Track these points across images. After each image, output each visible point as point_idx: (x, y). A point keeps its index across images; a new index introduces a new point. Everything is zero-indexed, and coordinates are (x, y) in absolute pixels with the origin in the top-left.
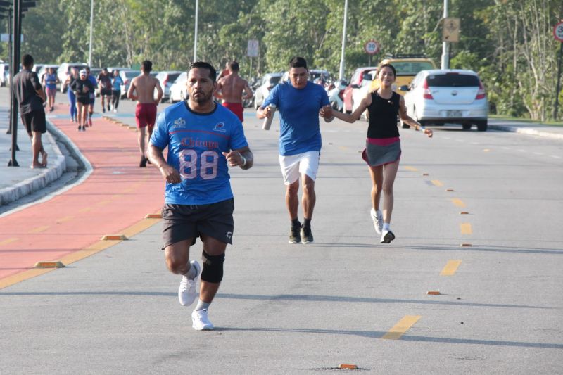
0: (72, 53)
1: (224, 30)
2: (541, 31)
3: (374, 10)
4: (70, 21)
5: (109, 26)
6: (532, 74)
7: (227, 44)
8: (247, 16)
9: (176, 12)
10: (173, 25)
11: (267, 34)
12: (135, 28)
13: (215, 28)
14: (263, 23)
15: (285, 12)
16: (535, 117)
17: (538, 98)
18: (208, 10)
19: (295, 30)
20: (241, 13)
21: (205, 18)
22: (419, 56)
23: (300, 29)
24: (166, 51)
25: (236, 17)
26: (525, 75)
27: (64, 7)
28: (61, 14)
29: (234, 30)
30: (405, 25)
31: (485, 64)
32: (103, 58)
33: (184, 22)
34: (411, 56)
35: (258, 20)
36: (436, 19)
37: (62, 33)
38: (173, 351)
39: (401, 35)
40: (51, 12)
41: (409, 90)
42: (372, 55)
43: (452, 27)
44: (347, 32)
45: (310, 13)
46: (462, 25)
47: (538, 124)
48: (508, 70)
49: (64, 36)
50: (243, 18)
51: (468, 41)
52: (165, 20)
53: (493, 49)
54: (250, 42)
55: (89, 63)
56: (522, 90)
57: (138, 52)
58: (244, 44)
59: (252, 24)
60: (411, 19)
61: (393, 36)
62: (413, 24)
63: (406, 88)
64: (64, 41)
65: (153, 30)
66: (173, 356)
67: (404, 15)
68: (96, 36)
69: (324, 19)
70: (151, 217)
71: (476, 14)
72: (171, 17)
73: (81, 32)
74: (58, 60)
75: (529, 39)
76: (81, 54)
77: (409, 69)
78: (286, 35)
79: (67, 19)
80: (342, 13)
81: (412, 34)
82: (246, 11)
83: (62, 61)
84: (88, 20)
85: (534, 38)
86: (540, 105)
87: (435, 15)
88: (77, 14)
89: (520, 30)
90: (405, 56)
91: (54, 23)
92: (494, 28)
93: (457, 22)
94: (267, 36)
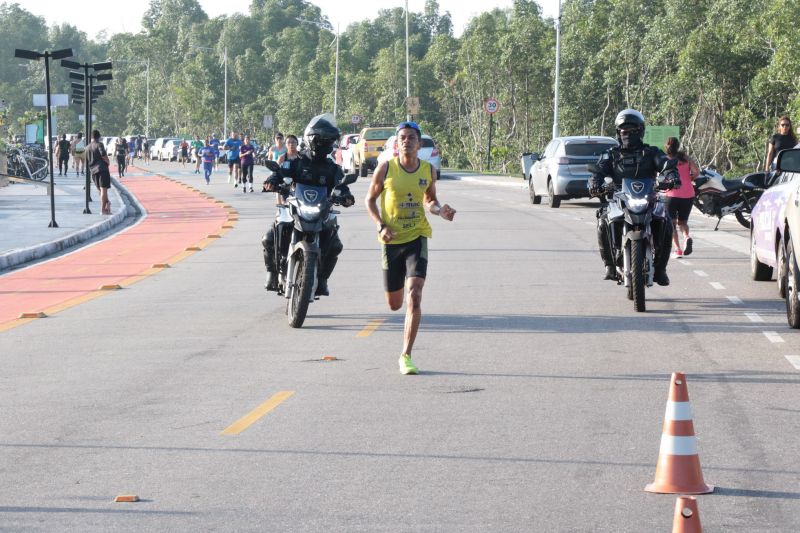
0: (133, 127)
1: (246, 108)
2: (478, 106)
3: (357, 92)
4: (132, 104)
5: (161, 107)
6: (473, 137)
7: (249, 119)
8: (264, 97)
9: (211, 95)
10: (208, 105)
11: (279, 111)
12: (181, 108)
13: (240, 107)
14: (275, 102)
15: (292, 94)
16: (475, 167)
17: (477, 155)
18: (235, 93)
19: (299, 107)
20: (259, 96)
21: (233, 100)
22: (390, 125)
23: (303, 106)
24: (204, 125)
25: (255, 98)
26: (467, 138)
27: (128, 94)
28: (126, 99)
29: (254, 108)
30: (380, 102)
31: (439, 131)
32: (157, 131)
33: (216, 103)
34: (385, 125)
35: (272, 101)
36: (402, 98)
37: (126, 113)
38: (200, 351)
39: (377, 109)
40: (118, 97)
41: (382, 150)
42: (356, 125)
43: (413, 104)
44: (338, 108)
45: (310, 94)
46: (421, 102)
47: (478, 174)
48: (454, 134)
49: (128, 116)
50: (260, 100)
51: (426, 114)
52: (203, 102)
53: (444, 120)
54: (266, 117)
55: (147, 135)
56: (466, 149)
57: (183, 125)
58: (262, 119)
59: (267, 104)
60: (384, 98)
61: (372, 110)
62: (386, 102)
63: (381, 149)
64: (128, 119)
65: (194, 109)
66: (200, 354)
67: (379, 95)
68: (151, 115)
69: (320, 99)
70: (188, 249)
71: (431, 94)
72: (207, 99)
73: (141, 112)
74: (124, 133)
75: (470, 112)
76: (141, 128)
77: (383, 135)
78: (293, 111)
79: (130, 103)
80: (333, 94)
81: (386, 109)
82: (263, 94)
83: (127, 134)
84: (145, 103)
85: (473, 111)
86: (478, 159)
87: (402, 95)
88: (136, 99)
89: (463, 106)
90: (380, 126)
91: (120, 106)
92: (445, 104)
93: (417, 100)
94: (279, 112)
